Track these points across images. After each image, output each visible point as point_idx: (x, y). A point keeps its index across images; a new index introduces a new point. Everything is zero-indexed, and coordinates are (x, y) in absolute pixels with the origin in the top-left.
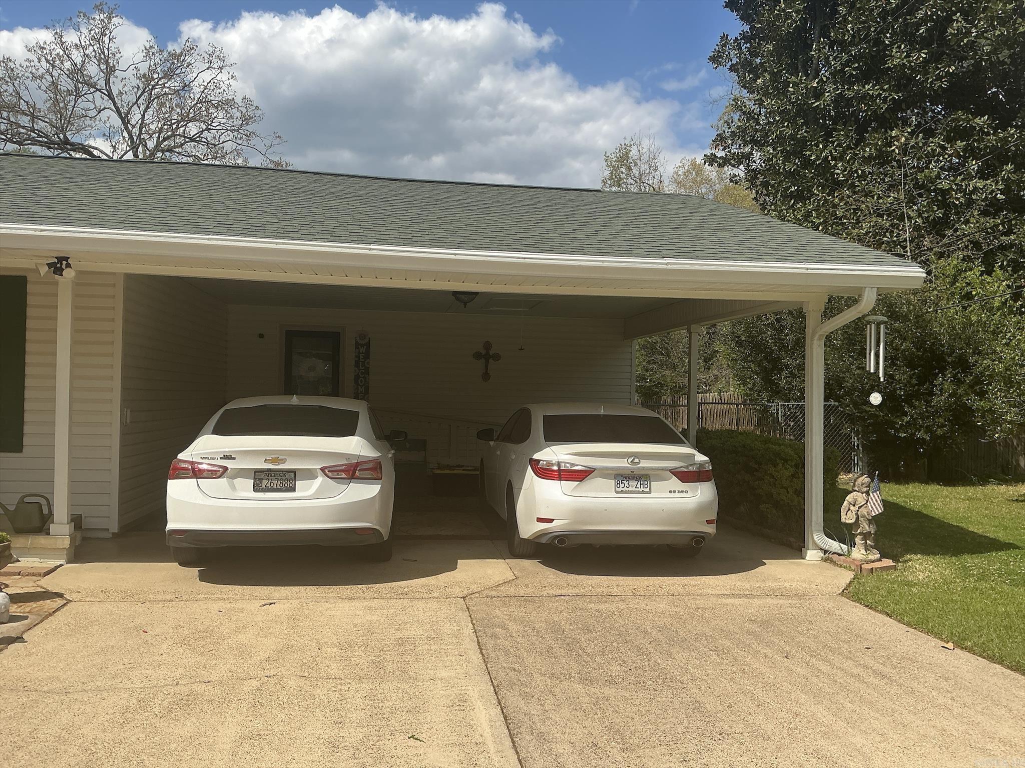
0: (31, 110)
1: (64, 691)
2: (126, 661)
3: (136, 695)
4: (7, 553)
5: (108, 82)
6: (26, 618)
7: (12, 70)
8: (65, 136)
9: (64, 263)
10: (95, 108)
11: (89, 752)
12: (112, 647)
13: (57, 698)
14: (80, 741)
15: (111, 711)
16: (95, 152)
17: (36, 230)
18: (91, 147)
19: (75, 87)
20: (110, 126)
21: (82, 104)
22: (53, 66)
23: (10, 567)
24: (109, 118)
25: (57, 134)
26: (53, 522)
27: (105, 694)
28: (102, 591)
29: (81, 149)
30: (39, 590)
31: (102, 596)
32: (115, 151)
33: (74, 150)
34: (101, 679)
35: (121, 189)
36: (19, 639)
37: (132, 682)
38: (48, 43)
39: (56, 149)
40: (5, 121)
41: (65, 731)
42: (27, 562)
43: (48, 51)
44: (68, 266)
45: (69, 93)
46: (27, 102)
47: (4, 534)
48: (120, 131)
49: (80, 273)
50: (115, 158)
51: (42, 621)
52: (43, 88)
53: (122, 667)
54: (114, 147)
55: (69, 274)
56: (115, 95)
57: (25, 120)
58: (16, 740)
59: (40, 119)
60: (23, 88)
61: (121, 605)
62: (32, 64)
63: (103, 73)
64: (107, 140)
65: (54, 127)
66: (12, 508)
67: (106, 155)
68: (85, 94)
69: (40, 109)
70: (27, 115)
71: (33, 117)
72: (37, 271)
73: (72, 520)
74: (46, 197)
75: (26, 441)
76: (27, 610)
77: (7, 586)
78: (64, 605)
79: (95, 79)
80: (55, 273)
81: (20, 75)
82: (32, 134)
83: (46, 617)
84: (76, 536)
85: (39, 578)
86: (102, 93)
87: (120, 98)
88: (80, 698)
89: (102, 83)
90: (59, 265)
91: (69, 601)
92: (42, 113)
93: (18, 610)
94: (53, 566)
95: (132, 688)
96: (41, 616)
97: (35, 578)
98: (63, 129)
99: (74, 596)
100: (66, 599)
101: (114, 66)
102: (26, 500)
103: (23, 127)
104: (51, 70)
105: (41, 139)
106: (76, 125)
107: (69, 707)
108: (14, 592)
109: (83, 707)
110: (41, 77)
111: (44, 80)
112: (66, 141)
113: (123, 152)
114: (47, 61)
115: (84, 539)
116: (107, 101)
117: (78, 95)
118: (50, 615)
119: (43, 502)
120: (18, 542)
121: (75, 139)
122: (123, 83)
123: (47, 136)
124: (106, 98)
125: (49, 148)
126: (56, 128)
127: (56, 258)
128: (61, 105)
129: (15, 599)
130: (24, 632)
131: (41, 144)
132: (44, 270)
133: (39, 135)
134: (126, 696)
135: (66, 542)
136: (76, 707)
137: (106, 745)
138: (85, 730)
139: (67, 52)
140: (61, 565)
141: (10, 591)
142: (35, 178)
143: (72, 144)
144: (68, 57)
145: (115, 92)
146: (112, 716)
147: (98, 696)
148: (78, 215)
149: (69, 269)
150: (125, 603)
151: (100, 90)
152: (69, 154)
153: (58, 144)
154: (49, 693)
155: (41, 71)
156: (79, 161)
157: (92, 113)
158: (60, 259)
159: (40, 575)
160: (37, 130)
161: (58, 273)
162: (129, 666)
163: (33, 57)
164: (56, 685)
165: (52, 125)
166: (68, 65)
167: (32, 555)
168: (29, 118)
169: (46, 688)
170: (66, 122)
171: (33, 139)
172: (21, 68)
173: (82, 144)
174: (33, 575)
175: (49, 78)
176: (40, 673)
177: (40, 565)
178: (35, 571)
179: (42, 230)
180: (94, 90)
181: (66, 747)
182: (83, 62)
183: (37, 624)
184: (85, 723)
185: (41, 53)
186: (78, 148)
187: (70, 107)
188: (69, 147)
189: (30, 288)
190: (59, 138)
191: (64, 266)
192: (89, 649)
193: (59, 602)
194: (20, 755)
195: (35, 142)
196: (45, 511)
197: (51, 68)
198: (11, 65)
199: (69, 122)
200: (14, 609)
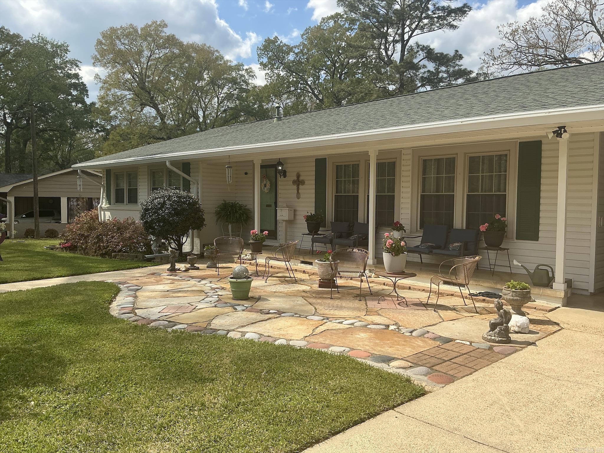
0: (545, 44)
1: (557, 378)
2: (595, 370)
3: (600, 391)
4: (528, 296)
5: (591, 14)
6: (538, 333)
7: (535, 24)
8: (565, 55)
9: (563, 130)
10: (583, 33)
11: (570, 416)
12: (587, 359)
13: (553, 381)
14: (565, 409)
15: (584, 397)
16: (583, 61)
17: (546, 113)
18: (581, 58)
19: (571, 24)
20: (593, 42)
21: (575, 33)
22: (557, 15)
23: (530, 304)
24: (592, 37)
25: (560, 55)
26: (555, 282)
27: (581, 386)
28: (582, 326)
29: (575, 61)
30: (546, 319)
31: (582, 329)
32: (596, 57)
33: (570, 63)
34: (579, 377)
35: (598, 80)
36: (533, 344)
37: (598, 383)
38: (554, 2)
39: (560, 64)
40: (532, 54)
41: (556, 401)
42: (540, 303)
43: (554, 7)
44: (565, 131)
45: (567, 28)
46: (543, 41)
47: (527, 285)
48: (599, 44)
49: (572, 135)
50: (596, 61)
51: (546, 337)
52: (552, 29)
53: (593, 373)
54: (595, 55)
55: (565, 136)
56: (596, 22)
57: (541, 52)
58: (530, 397)
59: (550, 49)
60: (540, 33)
61: (594, 336)
62: (545, 17)
63: (588, 10)
64: (591, 51)
65: (558, 51)
66: (532, 271)
67: (590, 61)
68: (577, 26)
69: (550, 43)
70: (543, 48)
71: (546, 48)
72: (547, 136)
73: (566, 282)
74: (553, 93)
75: (540, 234)
76: (539, 329)
77: (528, 314)
78: (560, 330)
79: (583, 16)
80: (557, 137)
81: (539, 26)
82: (546, 58)
83: (549, 335)
84: (568, 291)
85: (546, 312)
86: (588, 22)
87: (599, 23)
88: (566, 384)
89: (587, 17)
90: (559, 131)
91: (562, 328)
92: (551, 45)
93: (534, 328)
94: (554, 307)
95: (598, 387)
96: (546, 333)
97: (544, 312)
98: (563, 51)
99: (564, 326)
100: (561, 327)
101: (595, 3)
102: (540, 268)
103: (541, 56)
104: (556, 18)
105: (551, 60)
106: (571, 47)
107: (559, 388)
108: (532, 318)
109: (567, 390)
110: (550, 24)
111: (552, 25)
112: (566, 58)
113: (601, 57)
114: (554, 13)
115: (573, 294)
116: (591, 27)
117: (573, 28)
118: (551, 334)
119: (549, 270)
120: (535, 291)
121: (570, 55)
122: (602, 12)
123: (554, 58)
124: (590, 25)
125: (555, 64)
126: (560, 51)
127: (558, 127)
128: (562, 37)
129: (532, 321)
130: (536, 341)
131: (551, 63)
132: (551, 135)
133: (550, 58)
134: (594, 390)
135: (562, 295)
136: (563, 389)
137: (580, 415)
138: (568, 403)
139: (565, 4)
140: (559, 307)
141: (531, 317)
142: (547, 83)
143: (569, 59)
144: (566, 7)
145: (596, 20)
146: (584, 400)
147: (577, 386)
148: (571, 100)
149: (565, 133)
150: (597, 336)
151: (586, 22)
152: (567, 65)
153: (561, 61)
154: (549, 377)
155: (551, 20)
156: (573, 68)
157: (581, 37)
158: (560, 128)
159: (546, 311)
160: (548, 55)
161: (559, 136)
162: (597, 373)
163: (546, 13)
164: (553, 374)
165: (557, 50)
166: (566, 12)
167: (542, 299)
168: (544, 49)
169: (547, 374)
170: (566, 46)
171: (546, 61)
172: (539, 22)
173: (575, 58)
174: (543, 310)
175: (555, 23)
176: (544, 365)
177: (547, 305)
178: (544, 308)
179: (549, 112)
180: (582, 22)
181: (556, 409)
182: (576, 7)
183: (544, 337)
184: (568, 399)
185: (550, 9)
186: (573, 61)
187: (567, 37)
188: (567, 61)
189: (544, 147)
190: (561, 57)
191: (562, 132)
192: (573, 358)
193: (557, 328)
194: (532, 406)
195: (547, 63)
196: (551, 275)
197: (556, 16)
198: (534, 21)
199: (567, 46)
200: (532, 327)
